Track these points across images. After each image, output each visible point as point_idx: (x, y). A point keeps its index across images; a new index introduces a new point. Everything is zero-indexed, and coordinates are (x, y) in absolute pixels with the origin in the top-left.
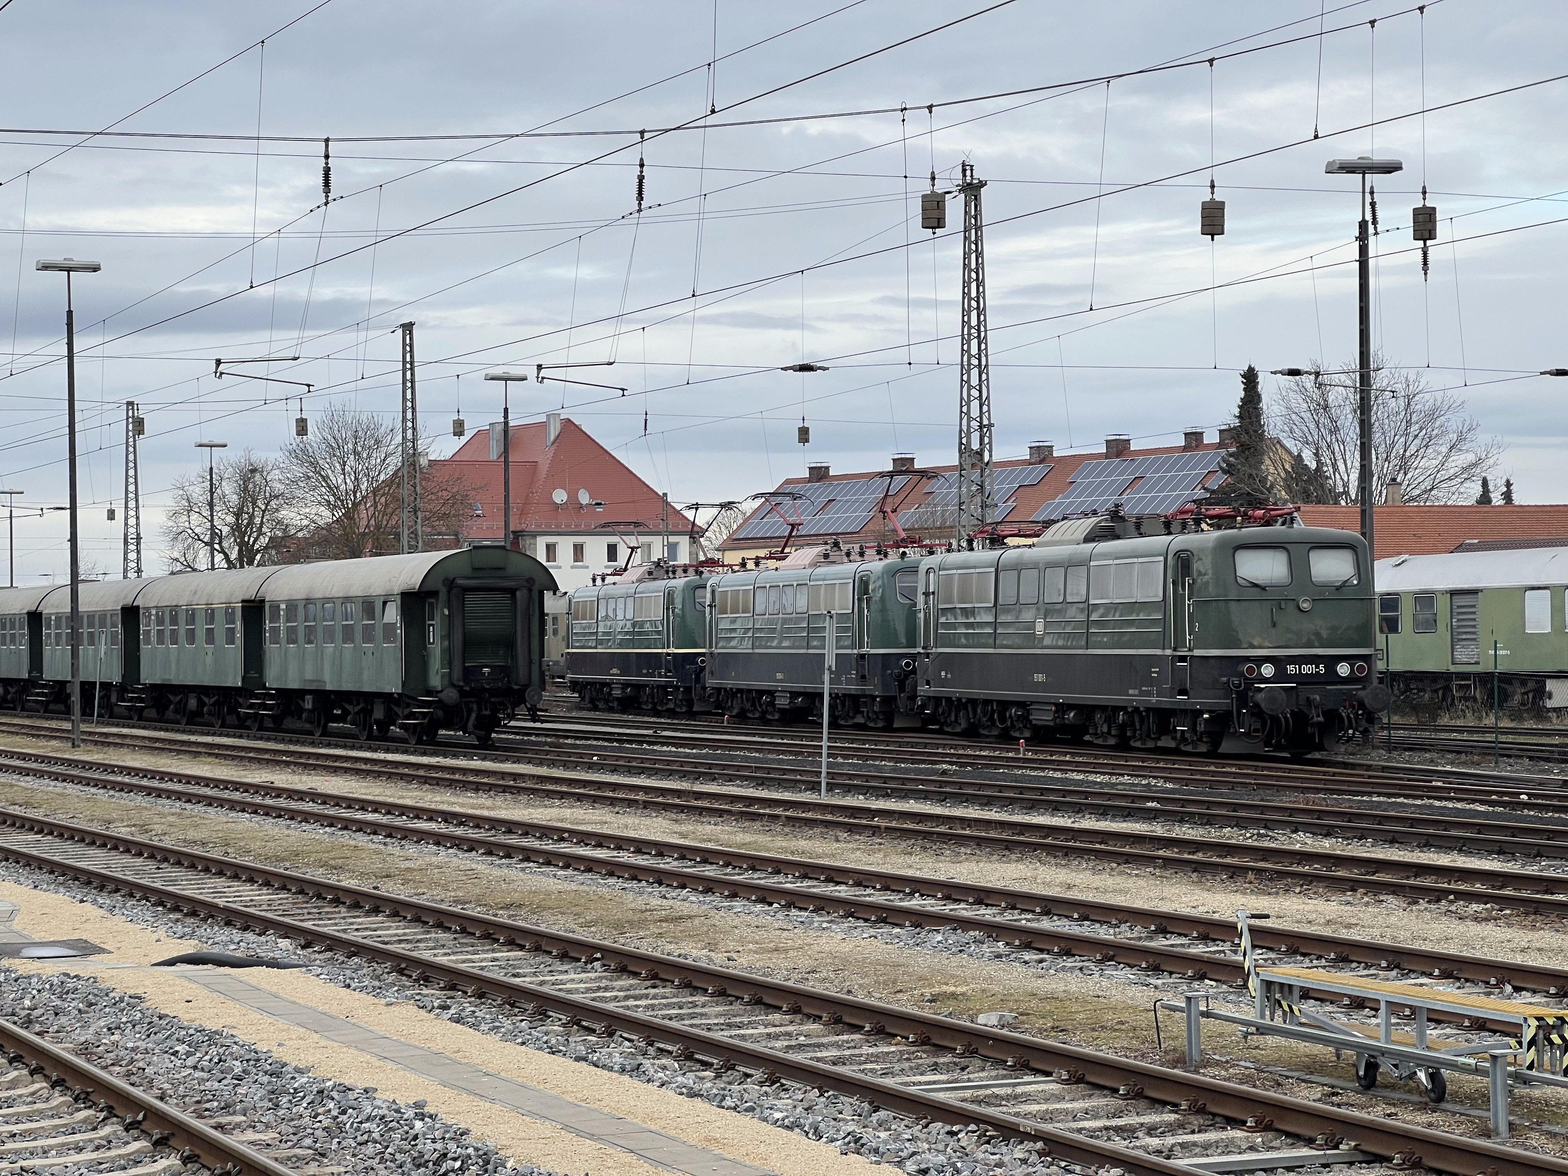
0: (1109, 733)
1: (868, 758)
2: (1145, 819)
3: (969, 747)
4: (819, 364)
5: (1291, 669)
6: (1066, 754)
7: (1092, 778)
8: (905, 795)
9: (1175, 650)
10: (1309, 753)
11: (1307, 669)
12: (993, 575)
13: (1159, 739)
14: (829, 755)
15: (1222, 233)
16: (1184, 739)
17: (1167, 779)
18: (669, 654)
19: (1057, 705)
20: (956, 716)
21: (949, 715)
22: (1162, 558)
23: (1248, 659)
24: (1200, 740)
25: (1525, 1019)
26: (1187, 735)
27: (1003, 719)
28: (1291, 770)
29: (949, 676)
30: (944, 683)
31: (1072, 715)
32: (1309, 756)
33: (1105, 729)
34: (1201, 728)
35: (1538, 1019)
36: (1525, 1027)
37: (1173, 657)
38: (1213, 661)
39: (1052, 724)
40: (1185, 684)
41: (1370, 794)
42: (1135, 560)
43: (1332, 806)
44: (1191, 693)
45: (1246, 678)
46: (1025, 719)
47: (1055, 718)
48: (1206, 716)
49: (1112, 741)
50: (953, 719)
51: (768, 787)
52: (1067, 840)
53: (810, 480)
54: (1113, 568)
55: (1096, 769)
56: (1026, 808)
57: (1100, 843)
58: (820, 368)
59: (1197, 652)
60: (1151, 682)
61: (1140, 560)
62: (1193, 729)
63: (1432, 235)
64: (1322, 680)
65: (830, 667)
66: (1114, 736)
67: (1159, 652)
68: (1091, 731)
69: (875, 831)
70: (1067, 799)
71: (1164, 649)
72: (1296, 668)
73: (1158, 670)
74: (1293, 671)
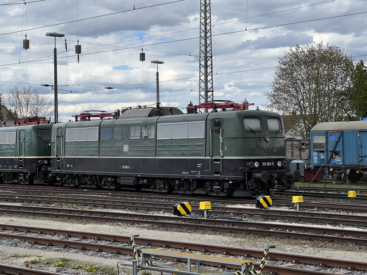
9: (212, 157)
11: (269, 164)
15: (29, 48)
23: (250, 160)
25: (243, 264)
29: (72, 166)
34: (227, 187)
35: (246, 264)
36: (242, 266)
37: (211, 159)
38: (235, 161)
44: (222, 173)
45: (250, 168)
48: (230, 182)
59: (225, 158)
61: (190, 122)
63: (80, 53)
64: (273, 168)
67: (202, 158)
72: (265, 164)
73: (201, 164)
74: (264, 165)
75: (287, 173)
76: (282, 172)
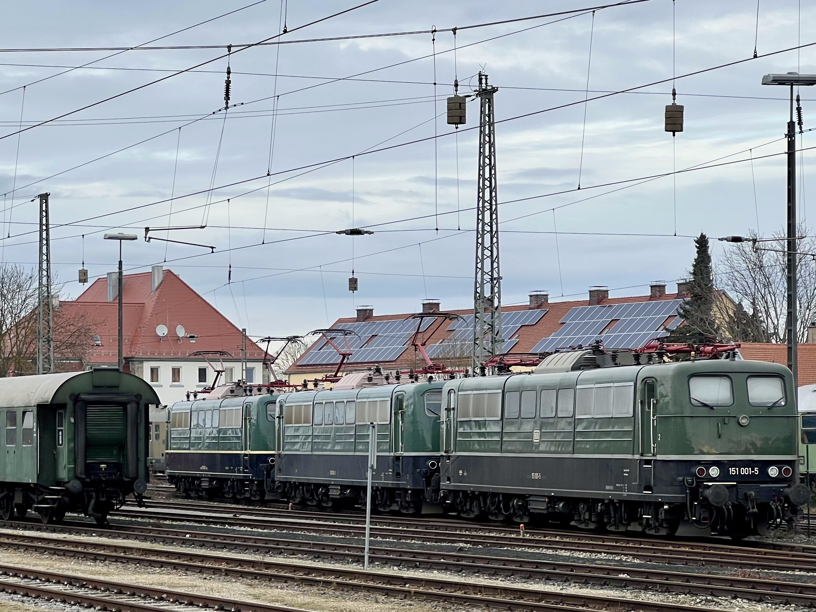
0: (590, 519)
1: (401, 538)
2: (617, 587)
3: (480, 529)
4: (366, 229)
5: (733, 471)
6: (556, 536)
7: (576, 554)
8: (430, 566)
9: (642, 455)
10: (746, 537)
11: (745, 471)
12: (501, 394)
13: (629, 524)
14: (371, 535)
15: (681, 130)
16: (648, 525)
17: (635, 556)
18: (246, 455)
19: (550, 497)
20: (471, 506)
21: (465, 505)
22: (632, 383)
23: (699, 463)
24: (661, 525)
26: (650, 522)
27: (507, 508)
28: (731, 550)
29: (465, 474)
30: (461, 479)
31: (561, 505)
32: (746, 539)
33: (587, 517)
34: (662, 516)
37: (641, 460)
38: (672, 464)
39: (545, 512)
40: (650, 482)
41: (793, 569)
42: (612, 385)
43: (764, 578)
44: (655, 489)
45: (697, 478)
46: (524, 508)
47: (548, 508)
48: (666, 507)
49: (592, 526)
50: (468, 507)
51: (323, 560)
52: (557, 603)
53: (358, 320)
54: (594, 391)
55: (579, 547)
56: (525, 578)
57: (583, 606)
58: (366, 232)
59: (659, 457)
60: (623, 480)
61: (616, 384)
62: (656, 517)
64: (757, 480)
65: (372, 466)
66: (594, 522)
67: (629, 457)
68: (576, 518)
69: (407, 594)
70: (557, 571)
71: (633, 454)
72: (736, 470)
73: (628, 470)
74: (734, 472)
75: (786, 490)
76: (774, 489)
